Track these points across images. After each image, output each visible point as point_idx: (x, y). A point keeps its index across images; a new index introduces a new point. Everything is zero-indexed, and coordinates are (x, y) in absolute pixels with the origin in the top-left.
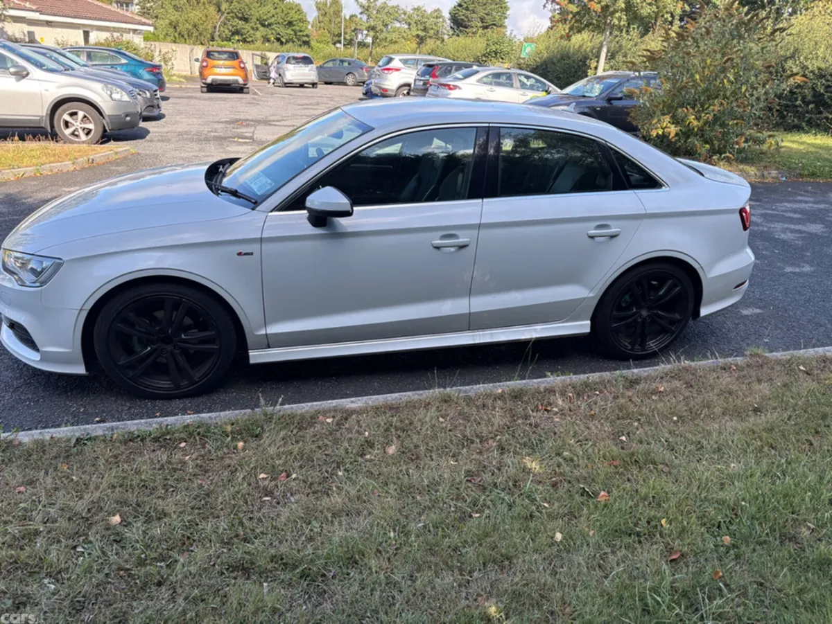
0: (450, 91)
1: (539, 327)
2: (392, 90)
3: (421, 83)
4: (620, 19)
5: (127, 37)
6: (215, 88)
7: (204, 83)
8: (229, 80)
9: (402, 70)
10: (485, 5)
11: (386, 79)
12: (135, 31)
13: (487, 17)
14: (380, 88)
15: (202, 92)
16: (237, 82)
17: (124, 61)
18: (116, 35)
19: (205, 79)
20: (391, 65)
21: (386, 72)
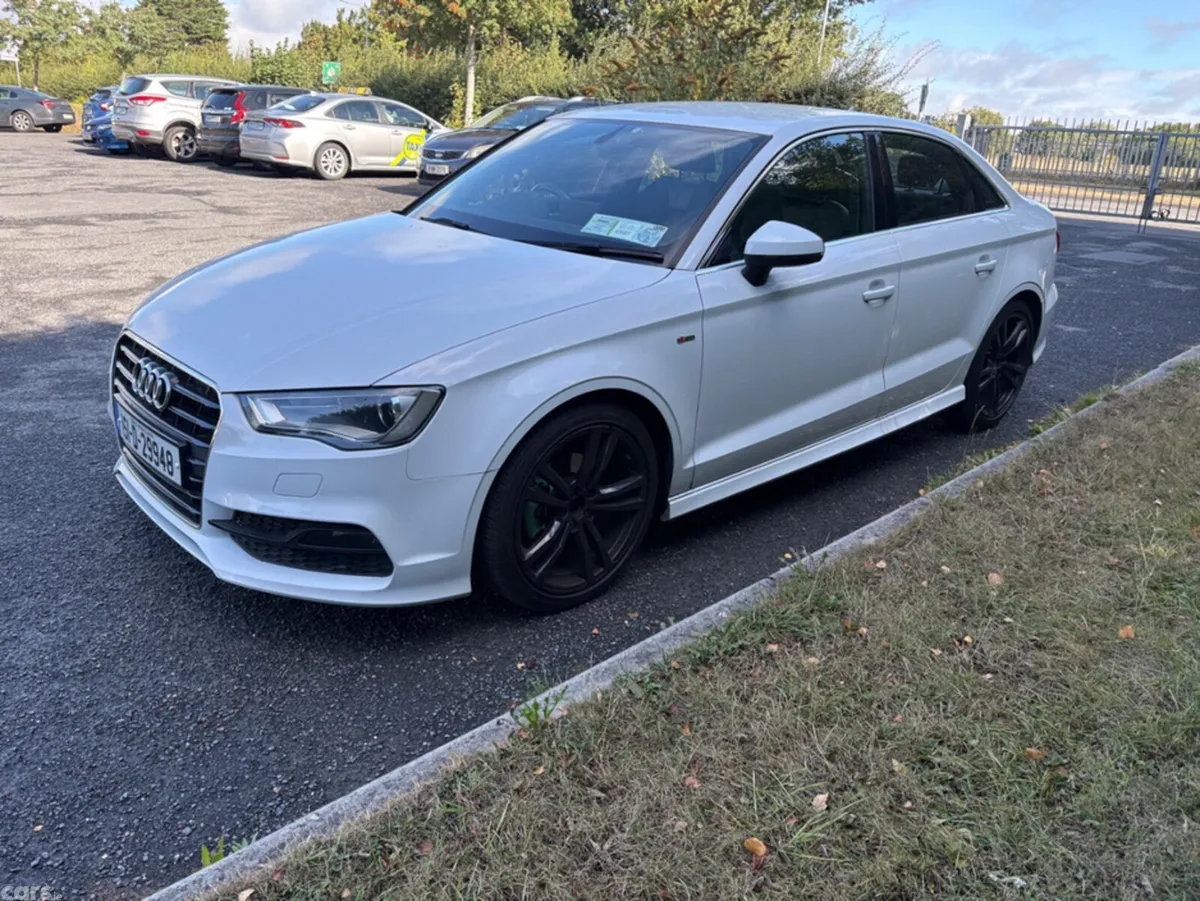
0: (288, 130)
2: (158, 133)
3: (218, 119)
4: (491, 28)
9: (169, 100)
10: (188, 6)
11: (141, 115)
13: (195, 26)
14: (133, 129)
20: (148, 92)
21: (140, 102)
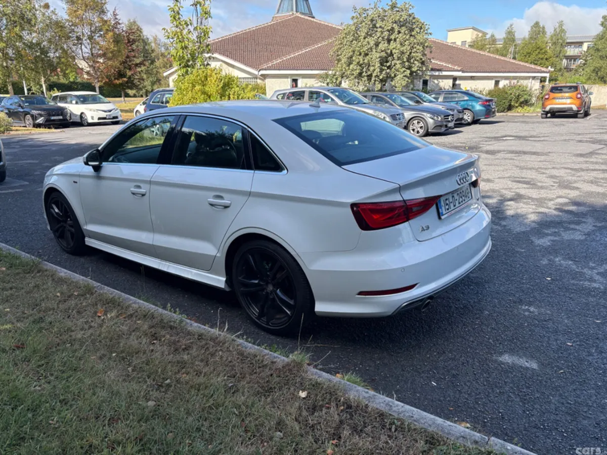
1: (194, 271)
5: (524, 83)
6: (555, 114)
7: (544, 111)
8: (565, 108)
12: (534, 78)
15: (542, 118)
16: (571, 109)
17: (466, 98)
18: (513, 81)
19: (545, 108)
